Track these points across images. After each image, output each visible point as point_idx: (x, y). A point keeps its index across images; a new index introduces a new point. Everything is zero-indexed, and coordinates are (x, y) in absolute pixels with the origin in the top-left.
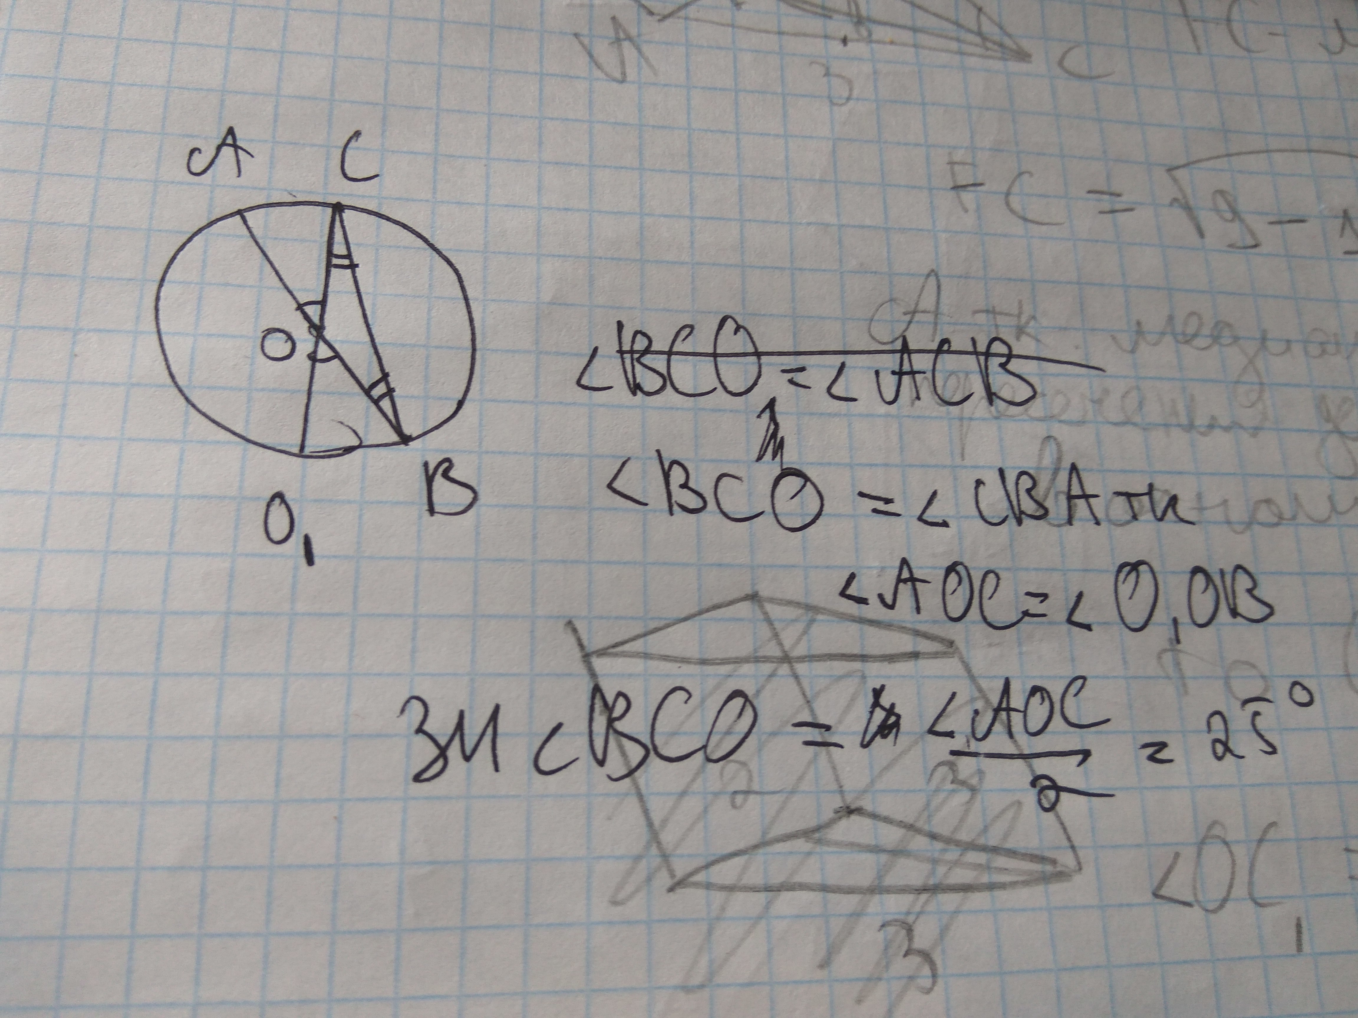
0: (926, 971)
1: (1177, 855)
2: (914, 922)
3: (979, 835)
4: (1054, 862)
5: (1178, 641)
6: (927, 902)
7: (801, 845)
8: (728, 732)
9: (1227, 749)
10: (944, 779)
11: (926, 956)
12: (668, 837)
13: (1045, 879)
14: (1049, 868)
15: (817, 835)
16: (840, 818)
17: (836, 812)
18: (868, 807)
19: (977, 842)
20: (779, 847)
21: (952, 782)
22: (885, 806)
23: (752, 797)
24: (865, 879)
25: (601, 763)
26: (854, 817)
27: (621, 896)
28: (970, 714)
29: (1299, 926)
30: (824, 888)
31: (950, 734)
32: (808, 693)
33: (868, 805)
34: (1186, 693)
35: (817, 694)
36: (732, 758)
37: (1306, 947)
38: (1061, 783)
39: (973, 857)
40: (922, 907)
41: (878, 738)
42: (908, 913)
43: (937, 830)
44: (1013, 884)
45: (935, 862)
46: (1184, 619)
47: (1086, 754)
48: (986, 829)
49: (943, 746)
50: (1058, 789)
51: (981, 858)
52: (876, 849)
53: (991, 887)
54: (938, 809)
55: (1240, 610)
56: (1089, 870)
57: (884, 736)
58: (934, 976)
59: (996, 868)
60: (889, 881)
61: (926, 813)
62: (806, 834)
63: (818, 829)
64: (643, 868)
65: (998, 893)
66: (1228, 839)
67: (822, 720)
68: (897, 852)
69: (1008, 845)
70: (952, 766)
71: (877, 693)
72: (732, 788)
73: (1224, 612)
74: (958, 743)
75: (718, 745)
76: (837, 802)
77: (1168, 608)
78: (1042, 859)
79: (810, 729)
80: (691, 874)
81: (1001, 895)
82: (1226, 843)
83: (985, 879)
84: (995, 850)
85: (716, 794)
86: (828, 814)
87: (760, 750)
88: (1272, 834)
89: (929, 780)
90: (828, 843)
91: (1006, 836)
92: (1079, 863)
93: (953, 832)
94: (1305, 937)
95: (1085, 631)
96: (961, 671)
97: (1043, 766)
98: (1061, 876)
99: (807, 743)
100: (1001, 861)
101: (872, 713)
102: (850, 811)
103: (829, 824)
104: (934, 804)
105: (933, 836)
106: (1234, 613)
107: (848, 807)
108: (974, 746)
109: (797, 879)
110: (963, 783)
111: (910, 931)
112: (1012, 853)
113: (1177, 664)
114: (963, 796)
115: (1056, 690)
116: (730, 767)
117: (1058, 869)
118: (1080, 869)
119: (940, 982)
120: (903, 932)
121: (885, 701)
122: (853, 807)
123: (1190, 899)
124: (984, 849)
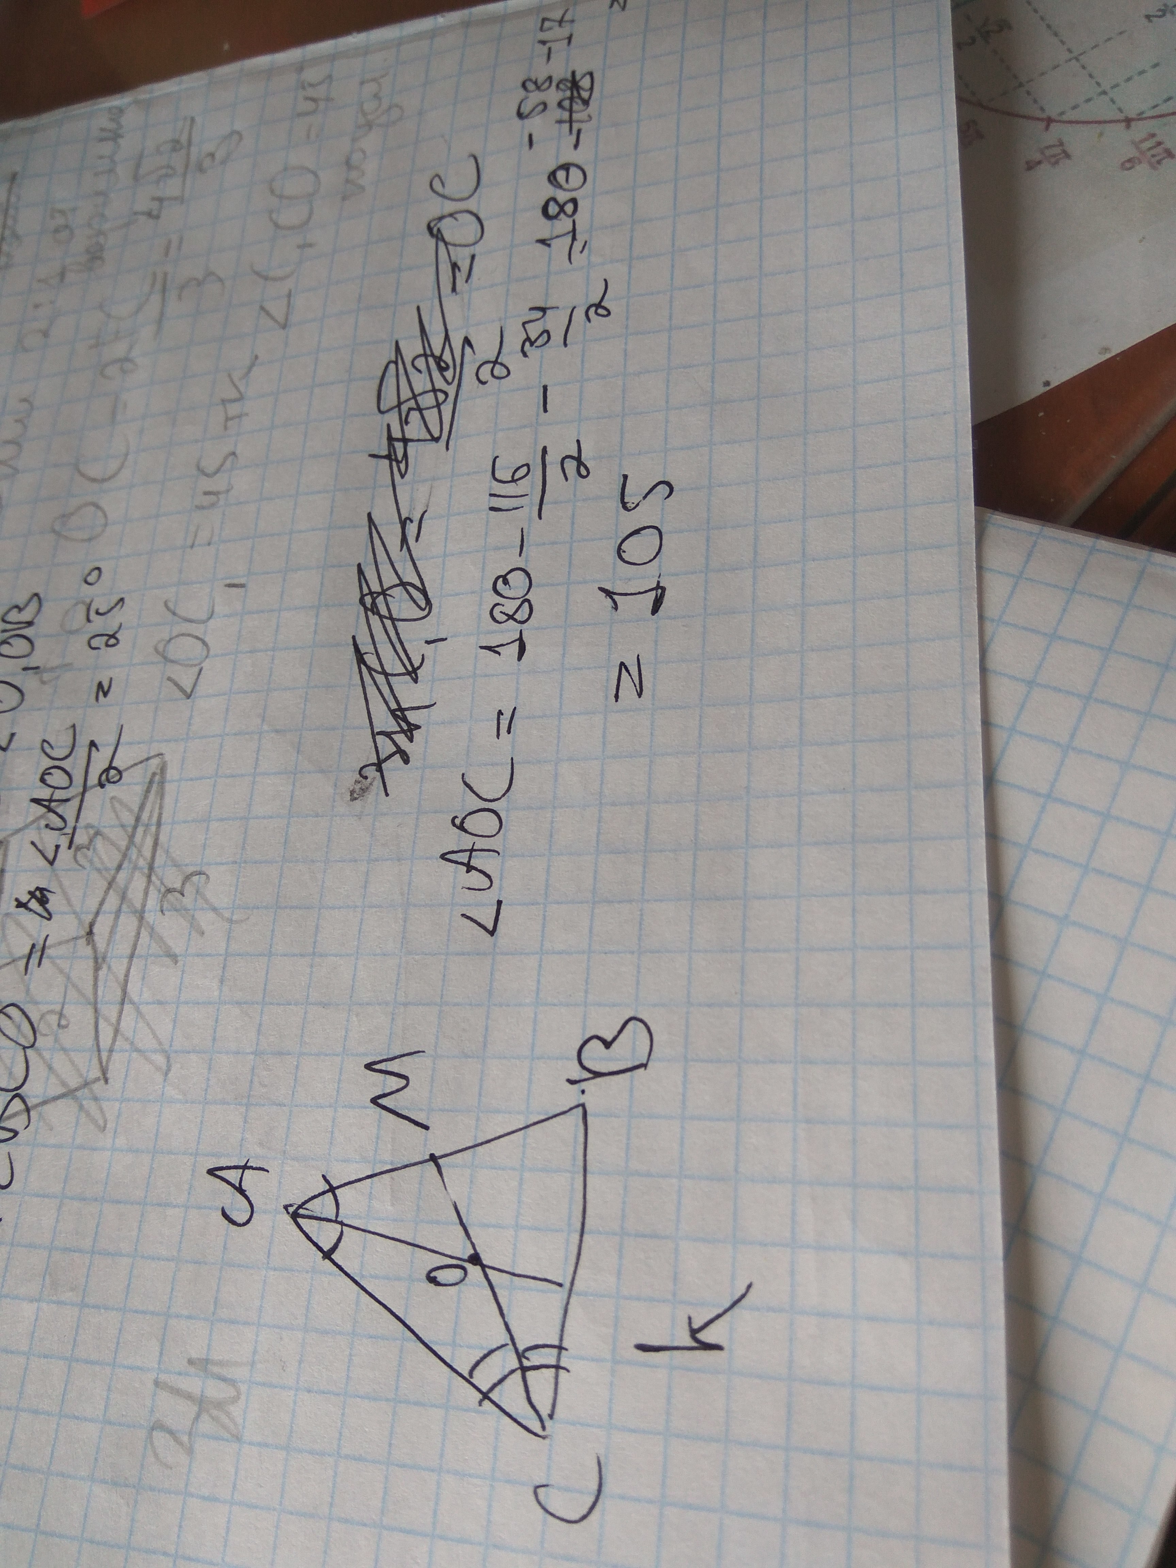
0: (195, 879)
1: (169, 679)
2: (165, 887)
3: (126, 831)
4: (154, 774)
5: (37, 668)
6: (157, 876)
7: (102, 973)
8: (19, 1027)
9: (113, 636)
10: (86, 856)
11: (187, 878)
12: (74, 1082)
13: (162, 783)
14: (157, 778)
15: (100, 960)
16: (93, 941)
17: (88, 944)
18: (90, 917)
19: (130, 834)
20: (100, 993)
21: (88, 849)
22: (92, 904)
23: (65, 1012)
24: (133, 922)
25: (16, 1133)
26: (95, 930)
27: (101, 1122)
28: (48, 830)
29: (230, 586)
30: (132, 956)
31: (57, 847)
32: (8, 960)
33: (89, 918)
34: (71, 664)
35: (10, 953)
36: (36, 1025)
37: (242, 581)
38: (106, 766)
39: (138, 839)
40: (158, 879)
41: (47, 906)
42: (159, 891)
43: (115, 864)
44: (161, 808)
45: (136, 868)
46: (24, 662)
47: (93, 744)
48: (123, 826)
49: (65, 855)
50: (111, 767)
51: (140, 830)
52: (118, 912)
53: (159, 824)
54: (103, 863)
55: (29, 619)
56: (163, 748)
57: (47, 901)
58: (200, 873)
59: (149, 820)
60: (138, 906)
61: (104, 872)
62: (97, 968)
63: (96, 959)
64: (89, 1104)
65: (163, 820)
66: (168, 639)
67: (27, 950)
68: (123, 897)
69: (136, 810)
70: (78, 848)
71: (20, 904)
72: (55, 1027)
73: (27, 632)
74: (64, 842)
75: (25, 1037)
76: (82, 942)
77: (13, 674)
78: (151, 782)
79: (31, 961)
80: (101, 1063)
81: (165, 816)
82: (171, 639)
83: (153, 829)
84: (138, 819)
85: (56, 1040)
86: (89, 951)
87: (36, 1003)
88: (171, 605)
89: (84, 868)
90: (106, 952)
91: (130, 810)
92: (159, 755)
93: (119, 851)
94: (236, 581)
95: (15, 738)
96: (18, 836)
97: (93, 779)
98: (163, 769)
99: (39, 964)
100: (145, 816)
101: (31, 910)
102: (90, 933)
103: (95, 950)
104: (99, 866)
105: (119, 867)
106: (30, 624)
107: (88, 934)
108: (69, 830)
109: (122, 977)
110: (91, 841)
111: (169, 891)
112: (142, 807)
113: (52, 669)
114: (99, 843)
115: (47, 763)
116: (42, 1028)
117: (159, 771)
118: (162, 754)
119: (204, 869)
120: (169, 896)
121: (24, 898)
122: (88, 930)
123: (197, 669)
124: (135, 828)
